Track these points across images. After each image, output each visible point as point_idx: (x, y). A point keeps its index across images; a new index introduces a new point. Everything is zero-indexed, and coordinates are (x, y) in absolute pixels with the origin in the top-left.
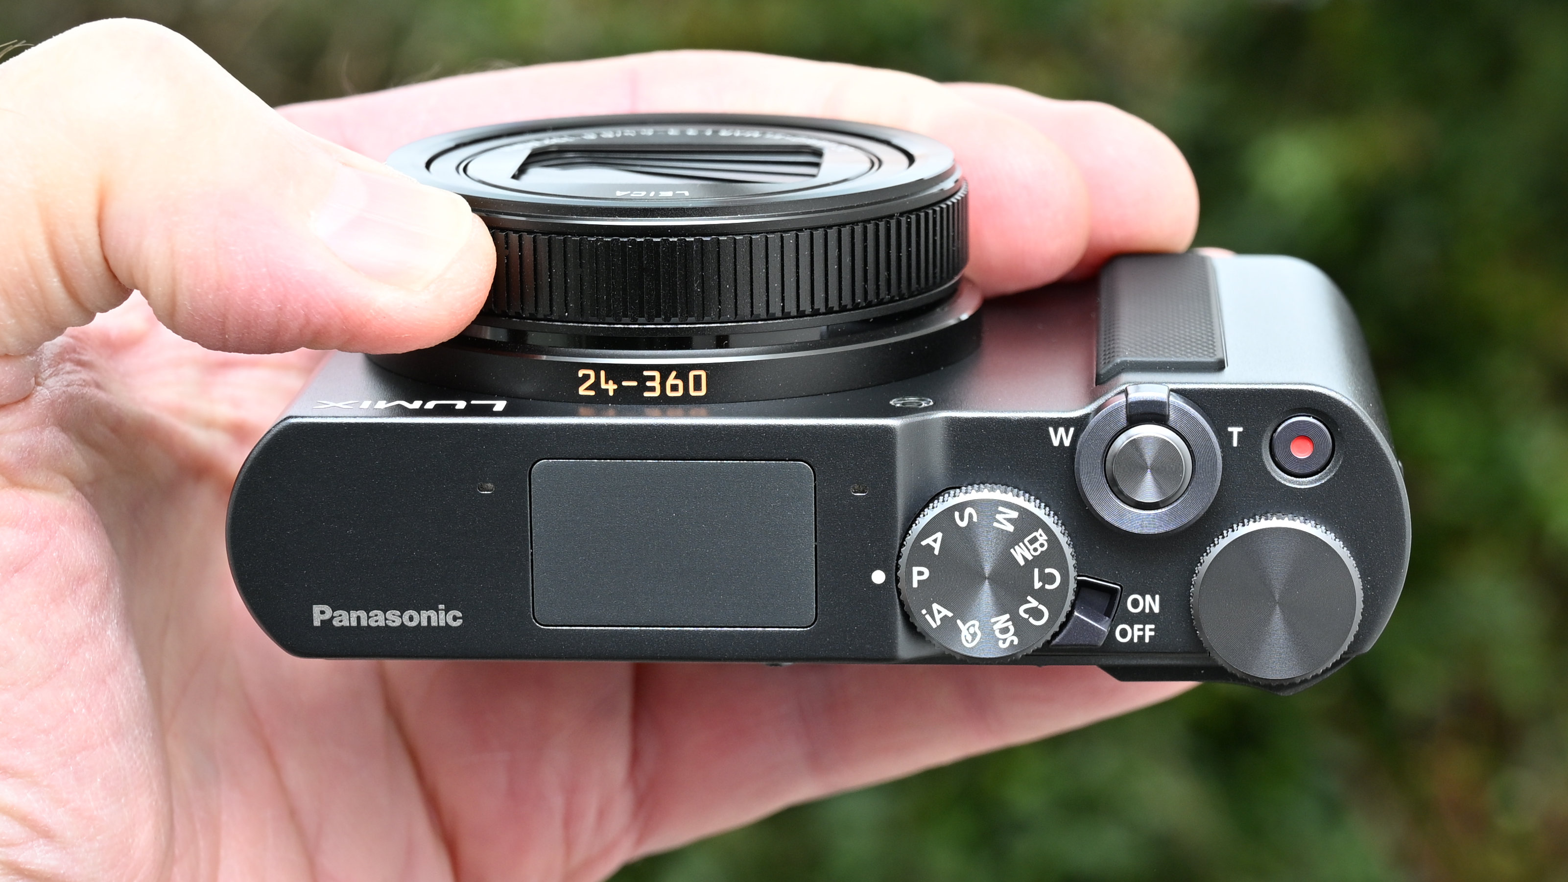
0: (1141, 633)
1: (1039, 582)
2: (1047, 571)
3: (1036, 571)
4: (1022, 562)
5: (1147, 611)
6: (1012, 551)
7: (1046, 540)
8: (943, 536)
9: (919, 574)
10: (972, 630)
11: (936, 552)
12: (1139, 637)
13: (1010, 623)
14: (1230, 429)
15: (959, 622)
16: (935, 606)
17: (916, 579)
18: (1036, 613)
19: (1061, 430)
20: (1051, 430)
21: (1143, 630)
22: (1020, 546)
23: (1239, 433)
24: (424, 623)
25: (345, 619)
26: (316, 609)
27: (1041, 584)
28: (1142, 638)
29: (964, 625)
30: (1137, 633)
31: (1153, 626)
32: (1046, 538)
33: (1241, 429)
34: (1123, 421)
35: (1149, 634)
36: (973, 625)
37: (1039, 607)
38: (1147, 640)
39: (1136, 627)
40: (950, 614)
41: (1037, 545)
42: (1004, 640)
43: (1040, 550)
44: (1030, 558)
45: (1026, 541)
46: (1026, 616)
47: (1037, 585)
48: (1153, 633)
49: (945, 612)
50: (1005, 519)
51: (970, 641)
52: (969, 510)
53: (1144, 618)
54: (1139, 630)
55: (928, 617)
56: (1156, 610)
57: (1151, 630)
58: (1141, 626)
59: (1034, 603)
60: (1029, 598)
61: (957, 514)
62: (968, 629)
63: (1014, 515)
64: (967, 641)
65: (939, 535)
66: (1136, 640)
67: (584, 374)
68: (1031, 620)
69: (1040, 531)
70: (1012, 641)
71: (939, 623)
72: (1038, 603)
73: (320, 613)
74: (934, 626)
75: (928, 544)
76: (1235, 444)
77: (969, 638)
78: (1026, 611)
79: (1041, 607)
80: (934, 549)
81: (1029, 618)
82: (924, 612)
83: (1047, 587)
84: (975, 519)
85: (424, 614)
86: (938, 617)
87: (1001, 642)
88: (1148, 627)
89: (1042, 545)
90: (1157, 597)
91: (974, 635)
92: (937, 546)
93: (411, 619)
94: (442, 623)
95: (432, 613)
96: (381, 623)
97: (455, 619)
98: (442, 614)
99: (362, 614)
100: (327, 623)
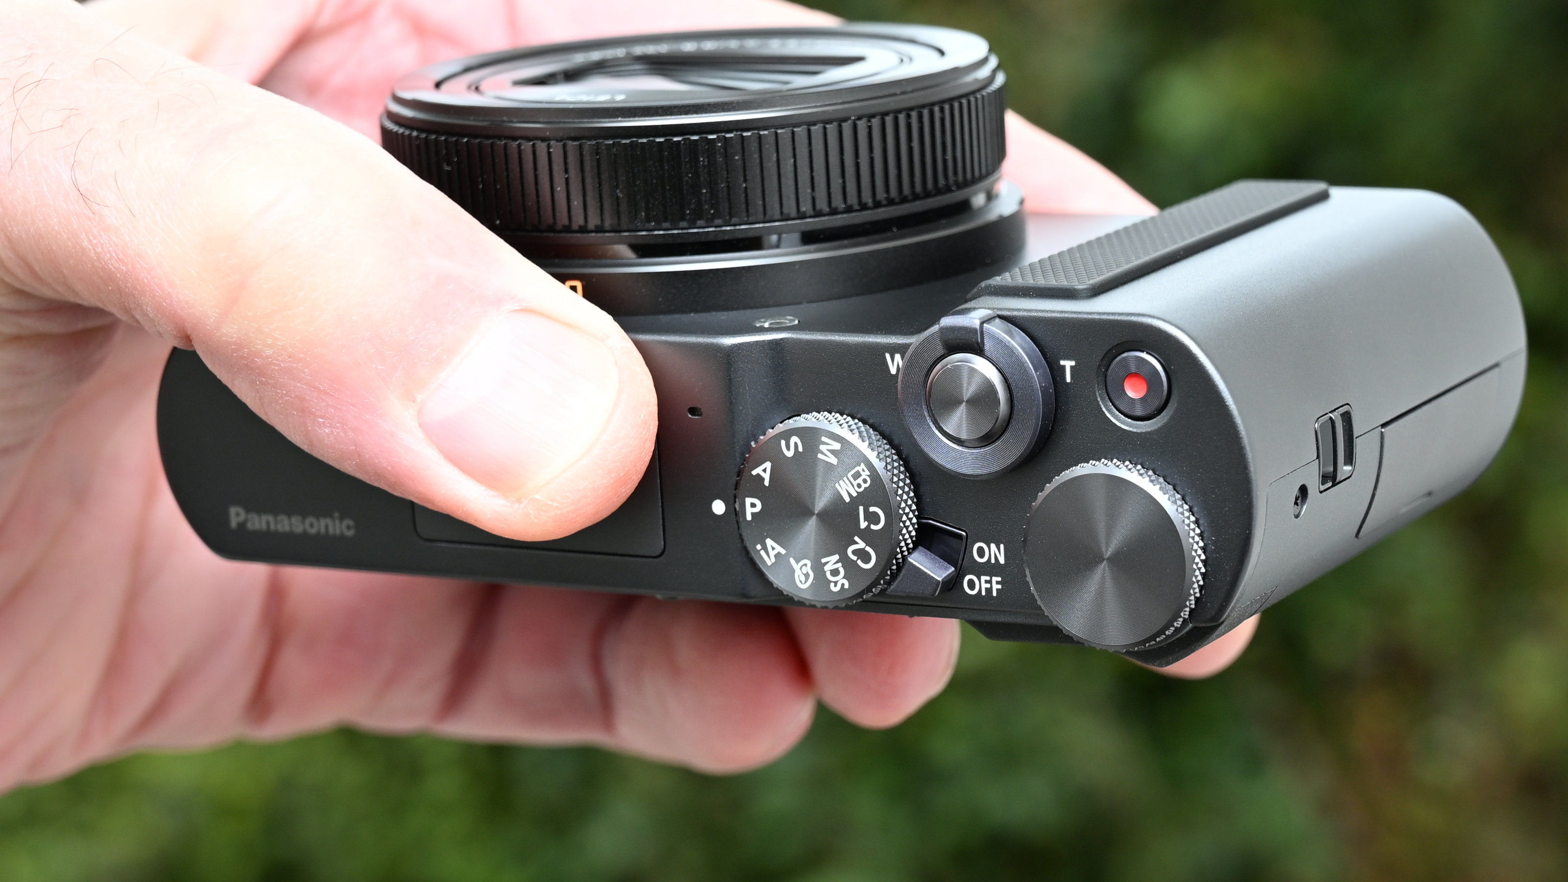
0: (988, 586)
1: (865, 521)
2: (872, 509)
3: (861, 508)
4: (847, 499)
5: (993, 561)
6: (837, 485)
7: (868, 475)
8: (772, 466)
9: (752, 506)
10: (805, 570)
11: (767, 483)
13: (840, 565)
14: (1062, 363)
15: (792, 561)
16: (769, 542)
17: (749, 511)
18: (863, 555)
19: (898, 357)
20: (888, 356)
21: (990, 582)
22: (844, 481)
23: (1072, 367)
24: (323, 531)
25: (257, 522)
26: (232, 510)
27: (866, 523)
28: (989, 591)
29: (797, 563)
30: (985, 586)
31: (999, 579)
32: (869, 474)
33: (1073, 363)
34: (940, 350)
35: (996, 587)
36: (805, 565)
37: (866, 549)
38: (995, 594)
39: (983, 578)
40: (783, 552)
41: (860, 480)
42: (836, 583)
43: (864, 486)
44: (855, 494)
45: (849, 475)
46: (854, 558)
47: (863, 525)
48: (1000, 587)
49: (779, 549)
50: (828, 450)
51: (803, 582)
52: (794, 439)
53: (990, 569)
54: (986, 582)
55: (763, 553)
56: (1002, 560)
57: (998, 583)
58: (988, 578)
59: (861, 545)
60: (856, 538)
61: (783, 443)
62: (801, 569)
63: (837, 446)
64: (801, 582)
65: (768, 465)
66: (984, 593)
68: (859, 562)
69: (863, 465)
70: (843, 585)
71: (773, 560)
72: (865, 545)
73: (236, 515)
74: (769, 563)
75: (758, 474)
76: (1068, 380)
77: (803, 578)
78: (855, 552)
79: (868, 549)
80: (764, 479)
81: (857, 560)
82: (759, 547)
83: (873, 527)
84: (800, 449)
85: (323, 522)
86: (772, 553)
87: (832, 585)
88: (995, 579)
89: (865, 481)
90: (1002, 546)
91: (807, 576)
92: (767, 477)
93: (312, 525)
94: (338, 532)
95: (329, 521)
96: (287, 528)
97: (348, 528)
98: (337, 522)
99: (270, 518)
100: (242, 526)
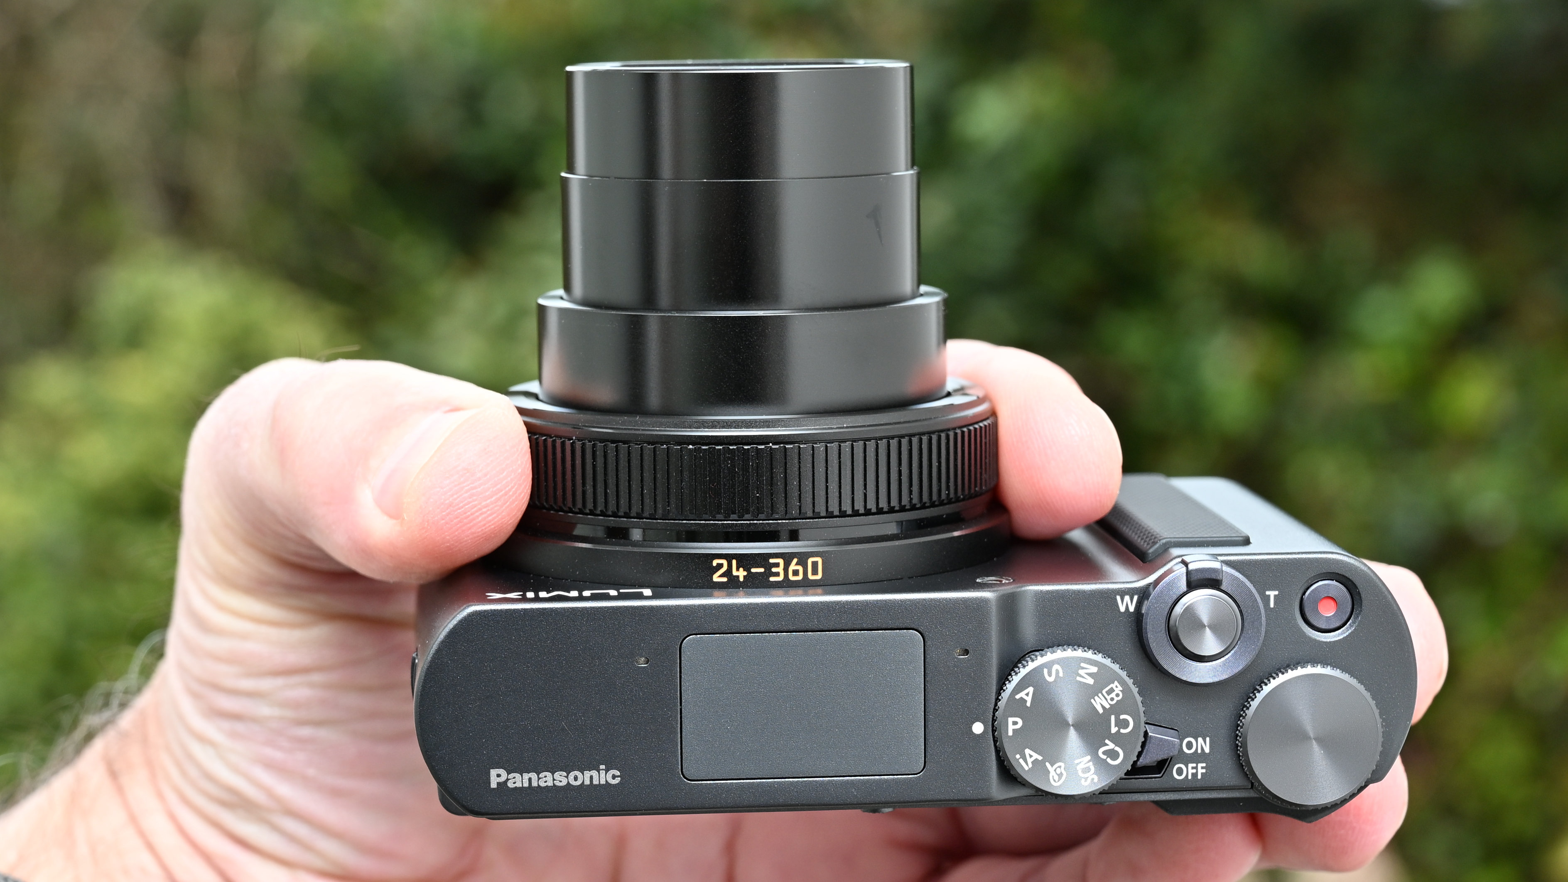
0: (1194, 771)
1: (1115, 727)
2: (1122, 717)
3: (1113, 717)
4: (1101, 711)
5: (1199, 751)
6: (1092, 701)
7: (1121, 691)
8: (1034, 690)
9: (1013, 724)
10: (1058, 771)
11: (1028, 704)
12: (1193, 774)
13: (1091, 763)
14: (1268, 593)
15: (1048, 764)
16: (1028, 751)
17: (1011, 728)
18: (1113, 754)
19: (1127, 598)
20: (1118, 598)
21: (1196, 768)
22: (1099, 697)
23: (1275, 596)
24: (587, 782)
25: (518, 781)
26: (493, 772)
27: (1117, 729)
28: (1195, 775)
29: (1052, 766)
30: (1191, 771)
31: (1204, 765)
32: (1121, 689)
33: (1277, 593)
34: (1183, 587)
35: (1201, 771)
36: (1060, 767)
37: (1115, 749)
38: (1199, 777)
39: (1190, 765)
40: (1040, 758)
41: (1113, 695)
42: (1086, 779)
43: (1116, 699)
44: (1107, 706)
45: (1104, 692)
46: (1104, 757)
47: (1114, 730)
48: (1204, 771)
49: (1036, 756)
50: (1086, 674)
51: (1057, 781)
52: (1056, 667)
53: (1197, 758)
54: (1193, 768)
55: (1021, 761)
56: (1207, 750)
57: (1202, 768)
58: (1194, 765)
59: (1111, 746)
60: (1107, 741)
61: (1046, 671)
62: (1055, 770)
63: (1094, 669)
64: (1054, 781)
65: (1031, 690)
66: (1190, 777)
67: (717, 564)
68: (1109, 760)
69: (1116, 683)
70: (1093, 779)
71: (1030, 765)
72: (1114, 745)
73: (497, 776)
74: (1026, 768)
75: (1022, 698)
76: (1272, 605)
77: (1056, 778)
78: (1104, 753)
79: (1117, 749)
80: (1026, 701)
81: (1107, 758)
82: (1018, 756)
83: (1122, 731)
84: (1061, 674)
85: (588, 774)
86: (1030, 760)
87: (1083, 780)
88: (1200, 765)
89: (1117, 695)
90: (1208, 739)
91: (1060, 775)
92: (1029, 700)
93: (576, 779)
94: (603, 782)
95: (594, 773)
96: (550, 783)
97: (614, 777)
98: (603, 773)
99: (533, 776)
100: (503, 785)
